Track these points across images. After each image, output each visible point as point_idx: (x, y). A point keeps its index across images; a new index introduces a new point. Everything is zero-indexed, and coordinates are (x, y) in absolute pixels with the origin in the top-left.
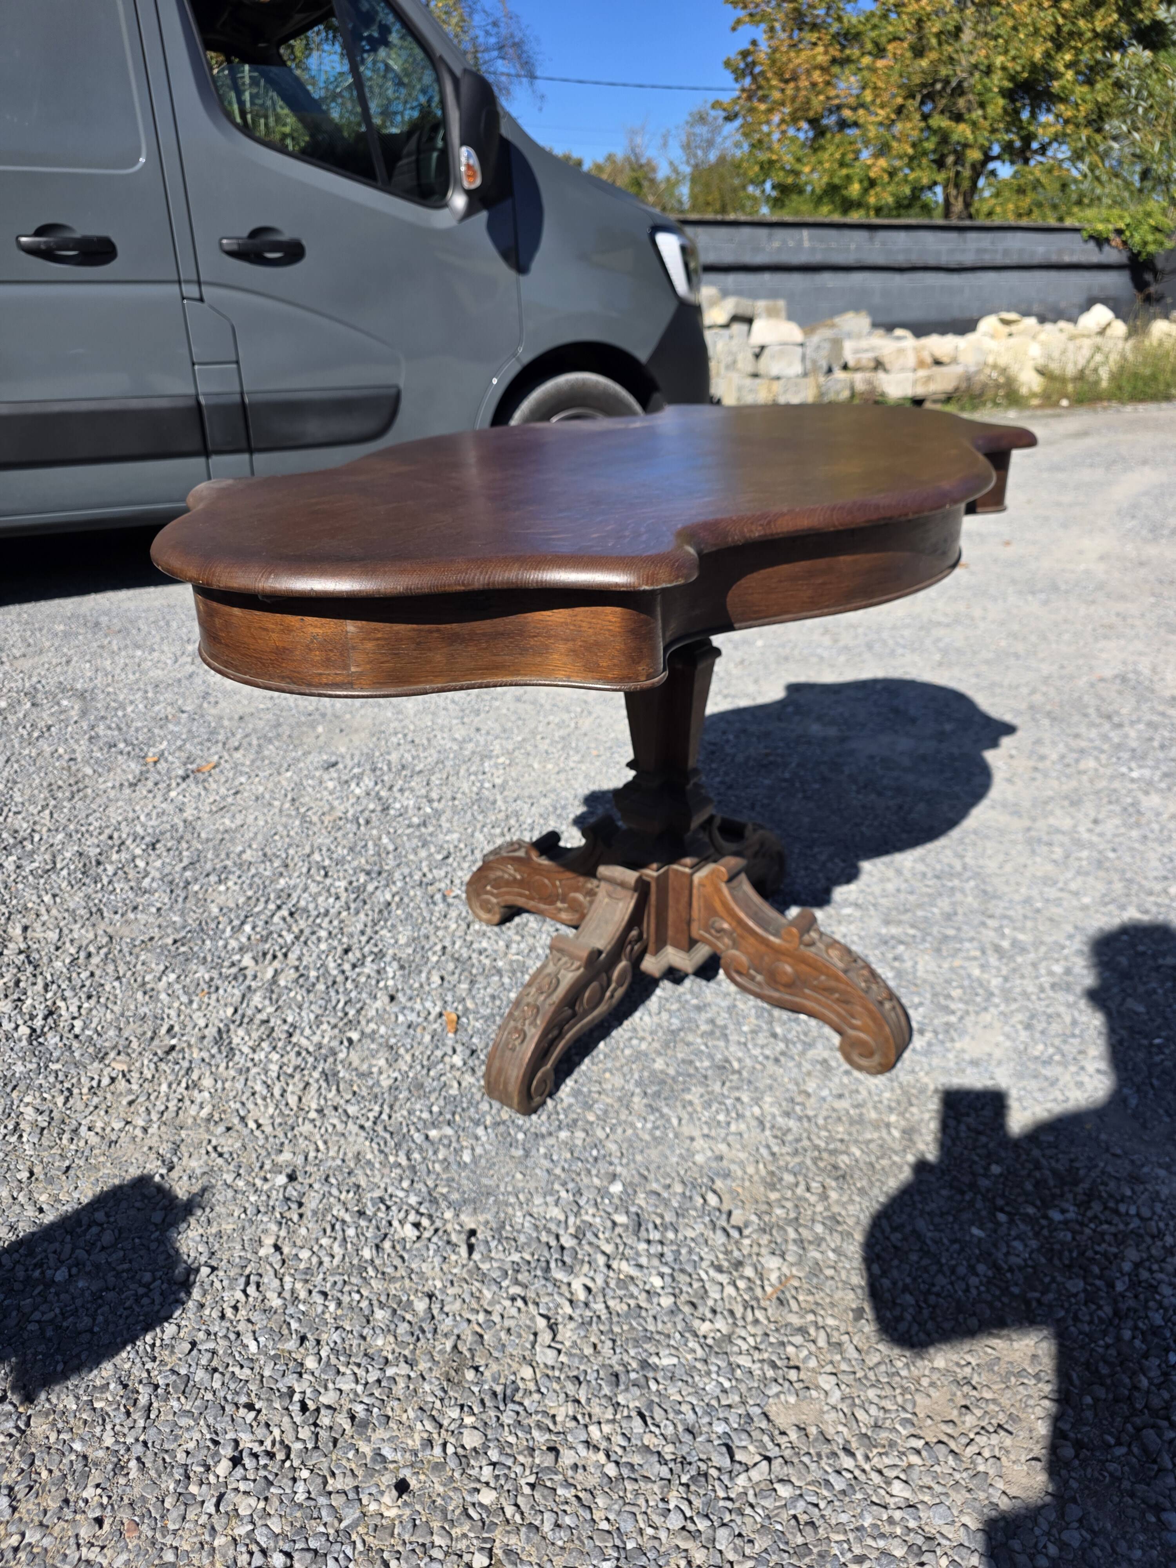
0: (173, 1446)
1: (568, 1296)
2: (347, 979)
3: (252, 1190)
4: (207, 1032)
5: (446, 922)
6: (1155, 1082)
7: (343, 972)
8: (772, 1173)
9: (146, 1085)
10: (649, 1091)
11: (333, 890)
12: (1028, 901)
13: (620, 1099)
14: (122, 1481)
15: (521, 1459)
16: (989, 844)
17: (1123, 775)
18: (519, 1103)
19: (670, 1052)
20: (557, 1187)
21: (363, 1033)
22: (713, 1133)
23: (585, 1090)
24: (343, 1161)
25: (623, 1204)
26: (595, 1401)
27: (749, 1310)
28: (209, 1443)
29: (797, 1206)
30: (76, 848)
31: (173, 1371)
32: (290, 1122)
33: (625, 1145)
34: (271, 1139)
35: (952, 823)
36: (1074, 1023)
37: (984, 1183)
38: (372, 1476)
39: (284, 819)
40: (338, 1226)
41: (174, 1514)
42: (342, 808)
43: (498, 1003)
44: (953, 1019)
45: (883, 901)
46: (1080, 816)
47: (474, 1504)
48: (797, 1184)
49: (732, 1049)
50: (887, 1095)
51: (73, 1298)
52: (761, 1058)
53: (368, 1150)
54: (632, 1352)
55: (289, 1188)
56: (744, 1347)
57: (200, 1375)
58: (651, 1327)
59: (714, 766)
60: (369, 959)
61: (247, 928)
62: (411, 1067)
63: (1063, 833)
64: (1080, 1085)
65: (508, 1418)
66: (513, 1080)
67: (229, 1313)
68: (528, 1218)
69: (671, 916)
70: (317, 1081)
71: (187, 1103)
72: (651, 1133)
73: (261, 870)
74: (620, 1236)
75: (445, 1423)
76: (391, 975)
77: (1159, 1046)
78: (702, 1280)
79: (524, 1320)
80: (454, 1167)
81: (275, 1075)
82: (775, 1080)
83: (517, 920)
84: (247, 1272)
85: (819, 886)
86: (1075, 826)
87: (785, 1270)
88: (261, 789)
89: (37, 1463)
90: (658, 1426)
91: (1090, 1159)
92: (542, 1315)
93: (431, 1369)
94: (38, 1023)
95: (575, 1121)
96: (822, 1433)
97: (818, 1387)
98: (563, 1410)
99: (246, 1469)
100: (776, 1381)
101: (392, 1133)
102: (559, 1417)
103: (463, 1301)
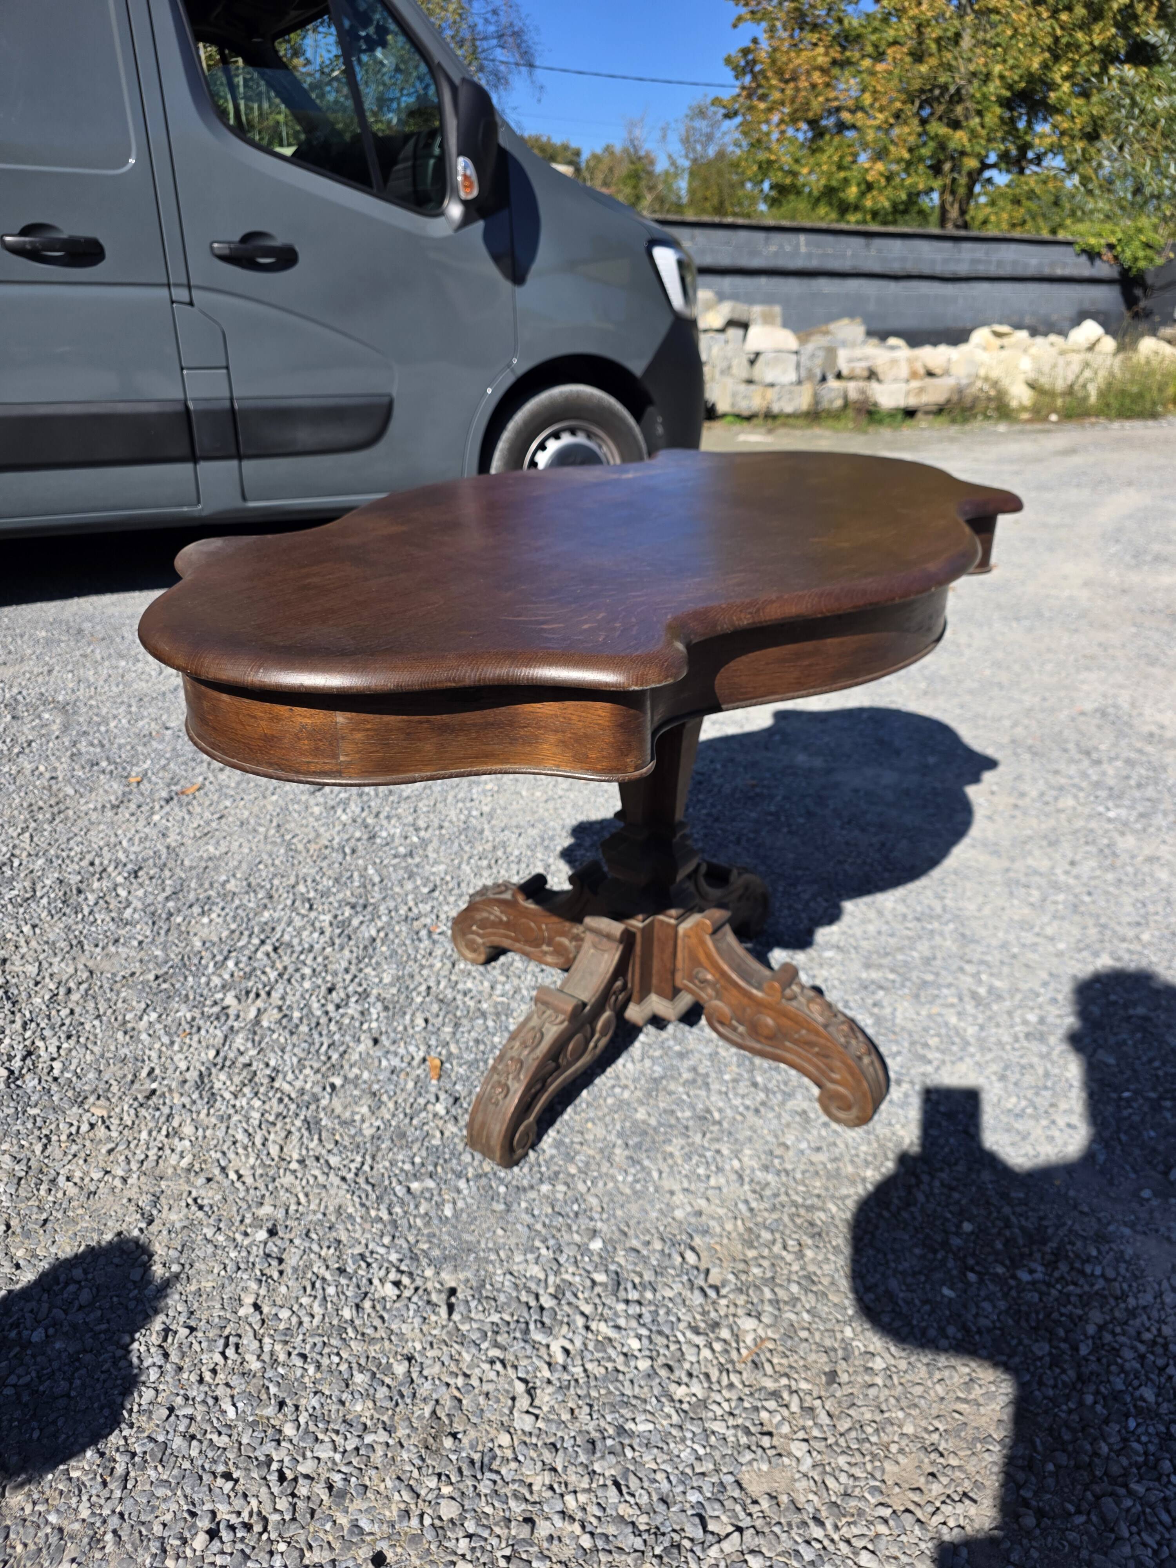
0: (150, 1517)
1: (547, 1358)
2: (330, 1020)
3: (232, 1246)
4: (188, 1076)
5: (431, 960)
6: (1124, 1138)
7: (327, 1013)
8: (750, 1230)
9: (126, 1132)
10: (631, 1143)
11: (317, 924)
12: (1004, 946)
13: (602, 1151)
14: (98, 1555)
15: (497, 1530)
16: (968, 885)
17: (1100, 814)
18: (502, 1157)
19: (652, 1102)
20: (537, 1243)
21: (345, 1078)
22: (693, 1187)
23: (567, 1140)
24: (324, 1215)
25: (604, 1261)
26: (571, 1469)
27: (724, 1374)
28: (186, 1515)
29: (773, 1265)
30: (56, 875)
31: (151, 1439)
32: (271, 1174)
33: (606, 1199)
34: (252, 1191)
35: (933, 862)
36: (1047, 1075)
37: (956, 1241)
38: (349, 1549)
39: (269, 847)
40: (318, 1285)
42: (328, 835)
43: (482, 1047)
44: (929, 1069)
45: (864, 944)
46: (1058, 856)
48: (774, 1242)
49: (713, 1099)
50: (864, 1148)
51: (50, 1361)
52: (741, 1109)
53: (350, 1203)
54: (609, 1418)
55: (270, 1244)
56: (719, 1412)
58: (628, 1392)
59: (701, 797)
60: (353, 999)
61: (231, 964)
62: (394, 1115)
63: (1041, 875)
64: (1051, 1139)
65: (485, 1488)
66: (495, 1134)
67: (208, 1376)
68: (508, 1277)
69: (656, 965)
70: (299, 1129)
71: (168, 1152)
72: (632, 1188)
73: (245, 901)
74: (599, 1296)
75: (423, 1492)
76: (375, 1016)
77: (1128, 1100)
78: (679, 1342)
79: (503, 1384)
80: (436, 1221)
81: (256, 1123)
82: (755, 1132)
83: (502, 959)
84: (226, 1333)
85: (801, 926)
86: (1053, 868)
87: (761, 1332)
88: (246, 813)
89: (12, 1536)
90: (633, 1495)
91: (1058, 1217)
92: (520, 1379)
93: (409, 1436)
94: (16, 1064)
95: (556, 1174)
96: (793, 1501)
97: (790, 1454)
98: (539, 1478)
99: (223, 1543)
100: (749, 1447)
101: (373, 1186)
102: (536, 1487)
103: (443, 1363)
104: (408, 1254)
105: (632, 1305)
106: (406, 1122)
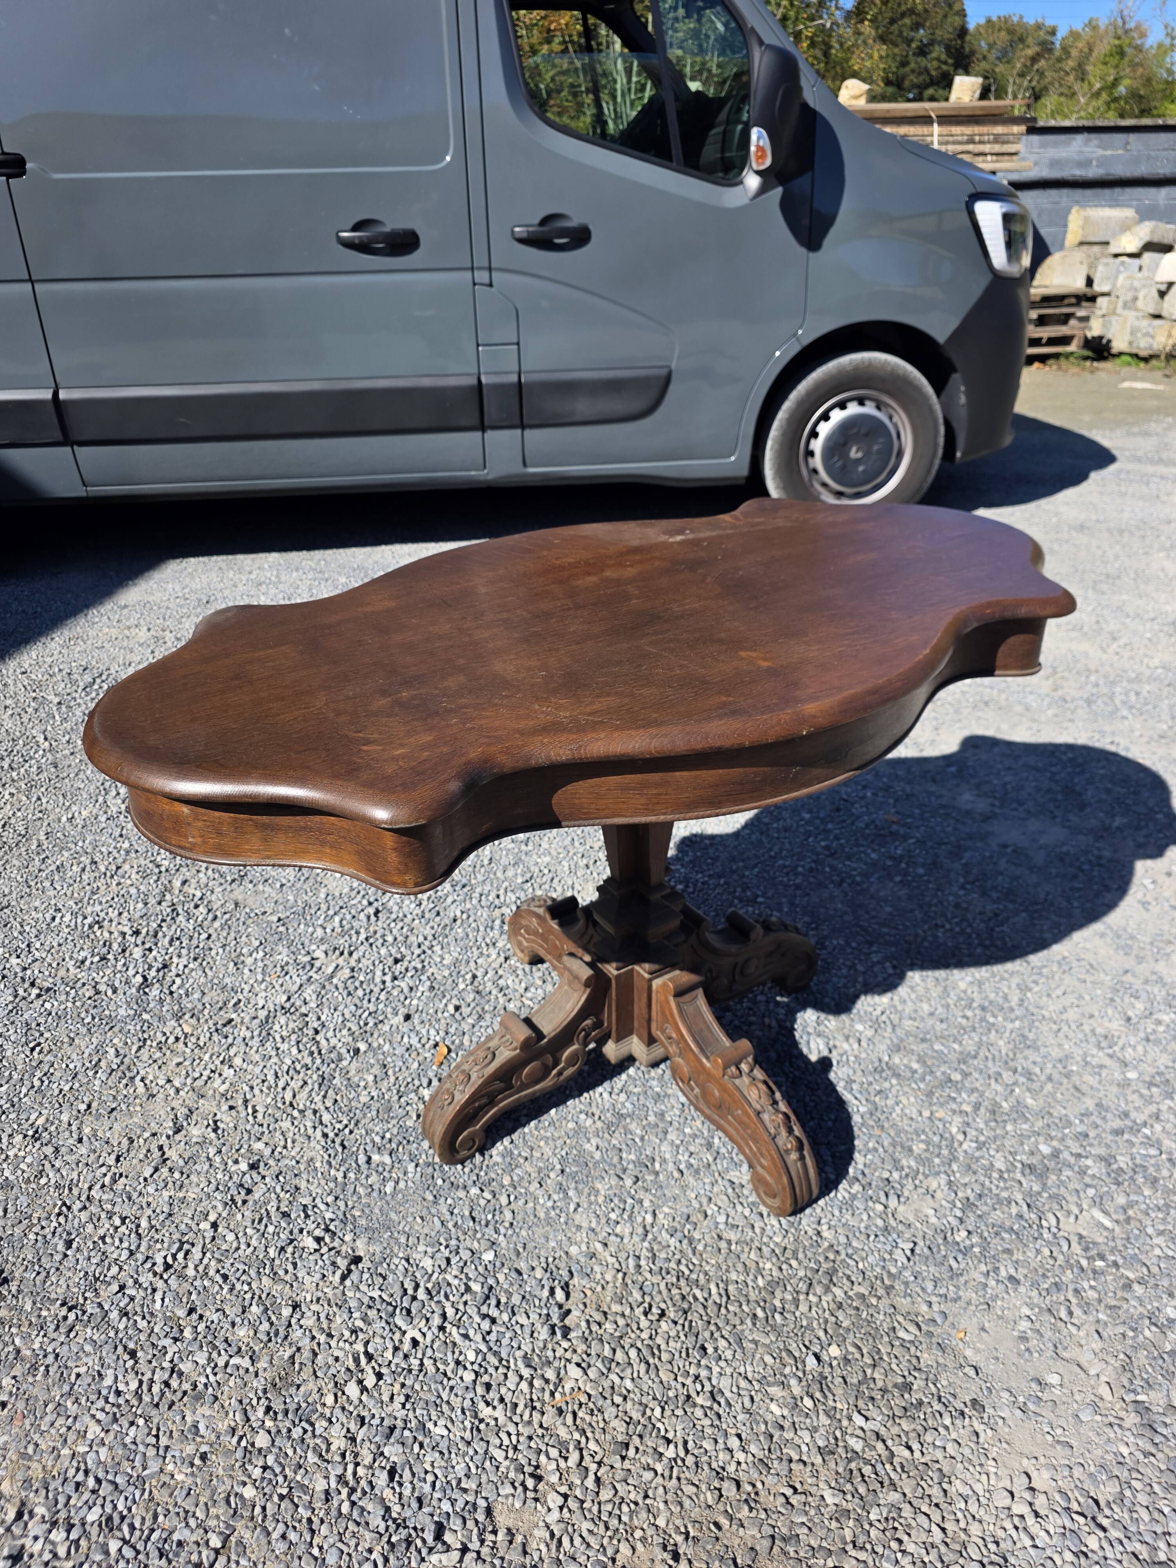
0: (73, 1365)
1: (397, 1343)
2: (383, 989)
3: (222, 1167)
4: (260, 1013)
5: (491, 950)
7: (384, 982)
8: (626, 1286)
9: (196, 1051)
10: (568, 1170)
12: (1064, 1060)
13: (539, 1171)
14: (31, 1379)
15: (288, 1471)
19: (607, 1136)
20: (442, 1240)
21: (370, 1045)
22: (598, 1230)
23: (516, 1152)
24: (298, 1162)
25: (485, 1273)
26: (367, 1444)
27: (529, 1410)
29: (627, 1325)
31: (100, 1305)
32: (277, 1115)
33: (519, 1217)
34: (257, 1127)
35: (1042, 945)
38: (182, 1442)
40: (264, 1221)
41: (48, 1419)
44: (896, 1175)
45: (908, 1024)
47: (237, 1495)
48: (640, 1304)
49: (663, 1148)
50: (777, 1239)
52: (683, 1166)
53: (320, 1159)
54: (418, 1412)
55: (247, 1176)
57: (114, 1315)
58: (444, 1396)
61: (337, 919)
62: (389, 1089)
65: (297, 1433)
66: (436, 1134)
68: (403, 1262)
70: (314, 1083)
71: (217, 1075)
72: (547, 1213)
74: (466, 1303)
75: (253, 1418)
76: (419, 994)
78: (508, 1368)
80: (375, 1194)
81: (285, 1068)
82: (684, 1192)
84: (185, 1239)
87: (581, 1384)
90: (401, 1485)
92: (367, 1354)
93: (265, 1370)
94: (153, 973)
95: (491, 1181)
96: (524, 1545)
97: (545, 1503)
98: (339, 1442)
100: (512, 1484)
101: (344, 1147)
102: (333, 1448)
103: (319, 1319)
104: (341, 1216)
105: (487, 1321)
106: (396, 1098)
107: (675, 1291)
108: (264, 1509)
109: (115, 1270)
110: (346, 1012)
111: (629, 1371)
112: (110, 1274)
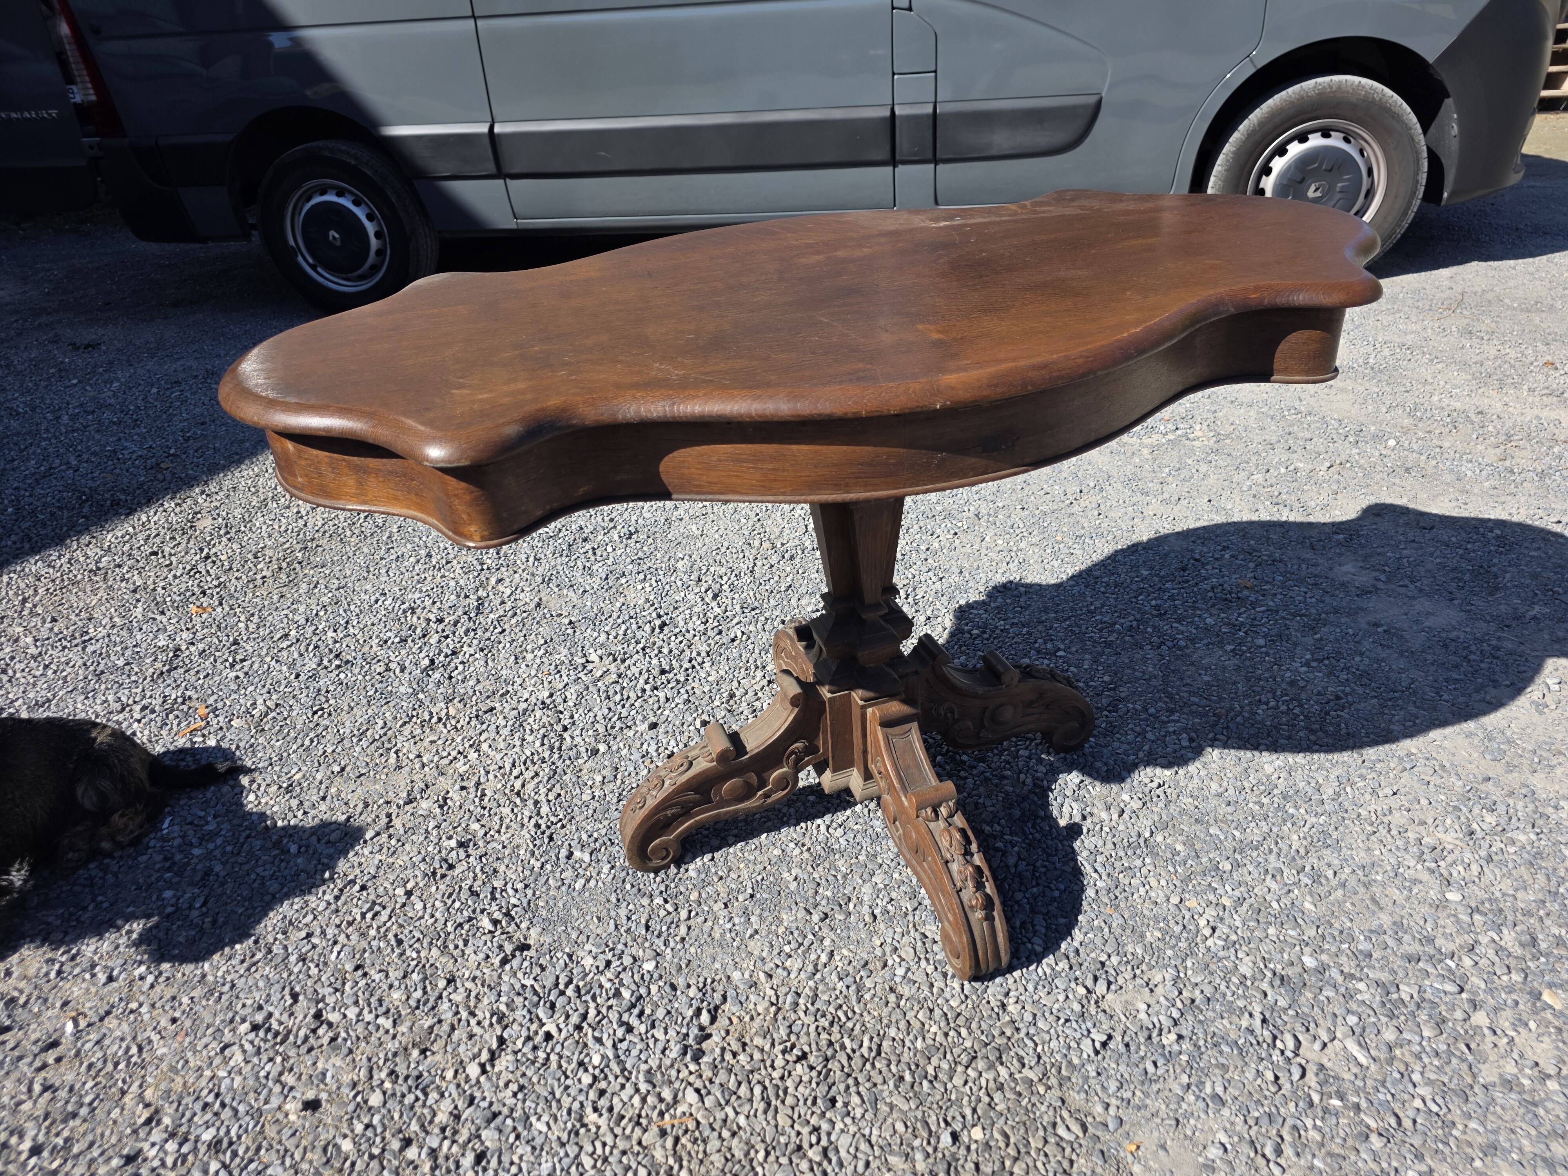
0: (243, 997)
1: (532, 1033)
2: (640, 697)
3: (436, 841)
4: (521, 705)
7: (644, 690)
8: (774, 1021)
9: (452, 732)
13: (730, 891)
14: (204, 1002)
18: (633, 860)
21: (610, 748)
22: (767, 960)
23: (713, 870)
24: (505, 847)
25: (641, 982)
26: (469, 1124)
27: (632, 1125)
29: (761, 1061)
31: (286, 948)
33: (693, 934)
38: (307, 1085)
41: (204, 1041)
44: (1114, 961)
45: (1186, 801)
47: (335, 1145)
50: (954, 1003)
53: (525, 846)
54: (528, 1103)
55: (454, 852)
58: (557, 1093)
65: (409, 1099)
68: (565, 957)
72: (723, 934)
73: (678, 579)
74: (610, 1007)
75: (376, 1077)
76: (670, 706)
78: (628, 1079)
79: (486, 1034)
84: (378, 901)
85: (1130, 759)
87: (693, 1110)
90: (485, 1170)
92: (500, 1037)
93: (403, 1034)
94: (441, 658)
95: (678, 894)
99: (257, 1036)
101: (551, 840)
102: (437, 1120)
103: (468, 996)
104: (525, 904)
105: (623, 1028)
106: (615, 800)
107: (824, 1036)
108: (353, 1164)
109: (310, 917)
110: (599, 714)
111: (747, 1107)
112: (304, 921)
